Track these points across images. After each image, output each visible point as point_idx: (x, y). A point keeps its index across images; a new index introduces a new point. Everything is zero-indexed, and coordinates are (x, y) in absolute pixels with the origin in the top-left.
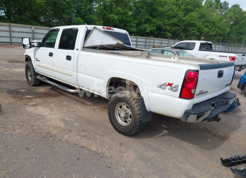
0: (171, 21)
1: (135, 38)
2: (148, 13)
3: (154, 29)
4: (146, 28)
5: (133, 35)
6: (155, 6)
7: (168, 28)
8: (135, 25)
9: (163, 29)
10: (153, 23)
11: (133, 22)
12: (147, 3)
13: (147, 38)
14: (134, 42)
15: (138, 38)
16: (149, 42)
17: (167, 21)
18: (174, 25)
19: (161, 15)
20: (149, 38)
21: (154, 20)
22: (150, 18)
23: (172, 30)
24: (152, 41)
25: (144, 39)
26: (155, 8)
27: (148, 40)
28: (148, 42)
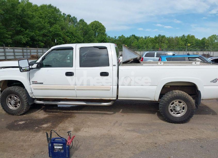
0: (41, 32)
1: (12, 49)
2: (19, 25)
3: (28, 40)
4: (21, 39)
5: (9, 46)
6: (25, 18)
7: (41, 38)
8: (10, 37)
9: (37, 39)
10: (26, 34)
11: (7, 34)
12: (17, 16)
13: (24, 48)
14: (11, 53)
15: (15, 49)
16: (27, 52)
17: (38, 32)
18: (44, 35)
19: (32, 27)
20: (26, 48)
21: (27, 31)
22: (22, 29)
23: (44, 40)
24: (29, 51)
25: (20, 49)
26: (25, 20)
27: (25, 51)
28: (25, 52)
